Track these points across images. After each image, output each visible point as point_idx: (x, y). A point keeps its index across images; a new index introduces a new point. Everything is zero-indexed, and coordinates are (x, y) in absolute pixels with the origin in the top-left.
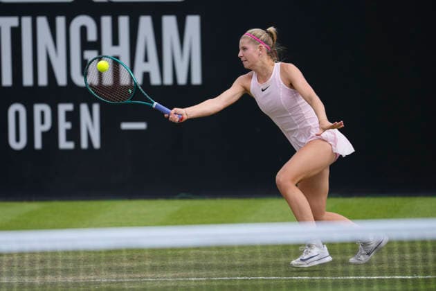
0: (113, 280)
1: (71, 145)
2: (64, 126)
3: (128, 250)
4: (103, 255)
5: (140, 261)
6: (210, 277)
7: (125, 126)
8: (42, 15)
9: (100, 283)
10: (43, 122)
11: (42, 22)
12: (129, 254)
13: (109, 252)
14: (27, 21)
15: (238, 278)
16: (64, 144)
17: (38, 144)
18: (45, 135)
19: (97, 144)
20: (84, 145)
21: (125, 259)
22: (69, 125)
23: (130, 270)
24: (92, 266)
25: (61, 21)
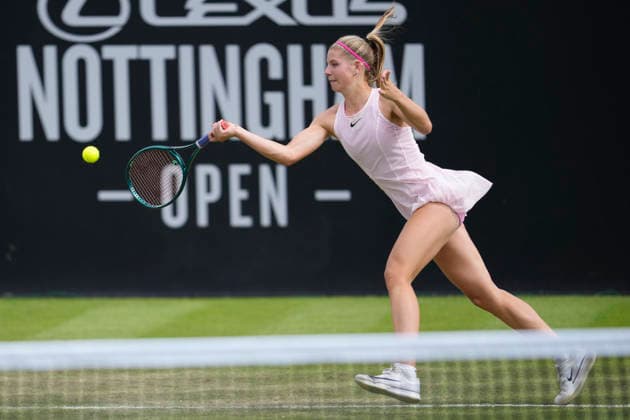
0: (306, 407)
1: (246, 222)
2: (237, 195)
3: (326, 366)
4: (291, 372)
5: (342, 380)
6: (438, 403)
7: (322, 195)
8: (206, 42)
9: (287, 410)
10: (209, 189)
11: (208, 53)
12: (326, 371)
13: (298, 367)
14: (186, 51)
15: (478, 405)
16: (238, 220)
17: (203, 220)
18: (211, 207)
19: (282, 220)
20: (265, 221)
21: (321, 377)
22: (244, 195)
23: (328, 394)
24: (277, 387)
25: (232, 51)
